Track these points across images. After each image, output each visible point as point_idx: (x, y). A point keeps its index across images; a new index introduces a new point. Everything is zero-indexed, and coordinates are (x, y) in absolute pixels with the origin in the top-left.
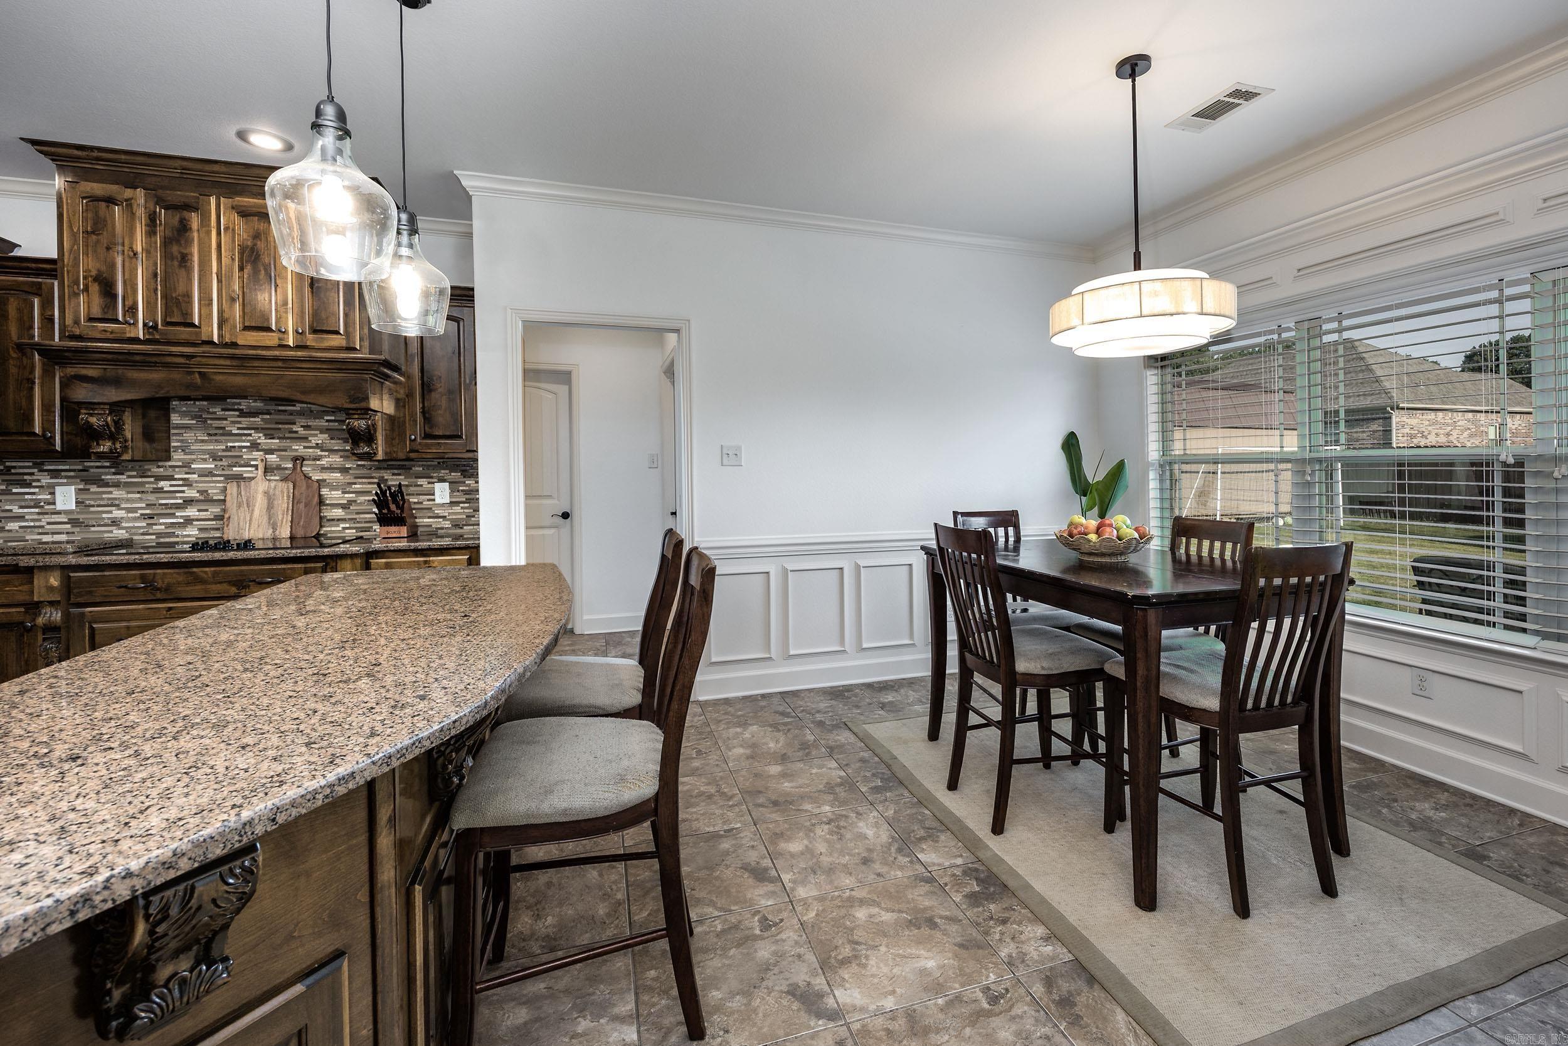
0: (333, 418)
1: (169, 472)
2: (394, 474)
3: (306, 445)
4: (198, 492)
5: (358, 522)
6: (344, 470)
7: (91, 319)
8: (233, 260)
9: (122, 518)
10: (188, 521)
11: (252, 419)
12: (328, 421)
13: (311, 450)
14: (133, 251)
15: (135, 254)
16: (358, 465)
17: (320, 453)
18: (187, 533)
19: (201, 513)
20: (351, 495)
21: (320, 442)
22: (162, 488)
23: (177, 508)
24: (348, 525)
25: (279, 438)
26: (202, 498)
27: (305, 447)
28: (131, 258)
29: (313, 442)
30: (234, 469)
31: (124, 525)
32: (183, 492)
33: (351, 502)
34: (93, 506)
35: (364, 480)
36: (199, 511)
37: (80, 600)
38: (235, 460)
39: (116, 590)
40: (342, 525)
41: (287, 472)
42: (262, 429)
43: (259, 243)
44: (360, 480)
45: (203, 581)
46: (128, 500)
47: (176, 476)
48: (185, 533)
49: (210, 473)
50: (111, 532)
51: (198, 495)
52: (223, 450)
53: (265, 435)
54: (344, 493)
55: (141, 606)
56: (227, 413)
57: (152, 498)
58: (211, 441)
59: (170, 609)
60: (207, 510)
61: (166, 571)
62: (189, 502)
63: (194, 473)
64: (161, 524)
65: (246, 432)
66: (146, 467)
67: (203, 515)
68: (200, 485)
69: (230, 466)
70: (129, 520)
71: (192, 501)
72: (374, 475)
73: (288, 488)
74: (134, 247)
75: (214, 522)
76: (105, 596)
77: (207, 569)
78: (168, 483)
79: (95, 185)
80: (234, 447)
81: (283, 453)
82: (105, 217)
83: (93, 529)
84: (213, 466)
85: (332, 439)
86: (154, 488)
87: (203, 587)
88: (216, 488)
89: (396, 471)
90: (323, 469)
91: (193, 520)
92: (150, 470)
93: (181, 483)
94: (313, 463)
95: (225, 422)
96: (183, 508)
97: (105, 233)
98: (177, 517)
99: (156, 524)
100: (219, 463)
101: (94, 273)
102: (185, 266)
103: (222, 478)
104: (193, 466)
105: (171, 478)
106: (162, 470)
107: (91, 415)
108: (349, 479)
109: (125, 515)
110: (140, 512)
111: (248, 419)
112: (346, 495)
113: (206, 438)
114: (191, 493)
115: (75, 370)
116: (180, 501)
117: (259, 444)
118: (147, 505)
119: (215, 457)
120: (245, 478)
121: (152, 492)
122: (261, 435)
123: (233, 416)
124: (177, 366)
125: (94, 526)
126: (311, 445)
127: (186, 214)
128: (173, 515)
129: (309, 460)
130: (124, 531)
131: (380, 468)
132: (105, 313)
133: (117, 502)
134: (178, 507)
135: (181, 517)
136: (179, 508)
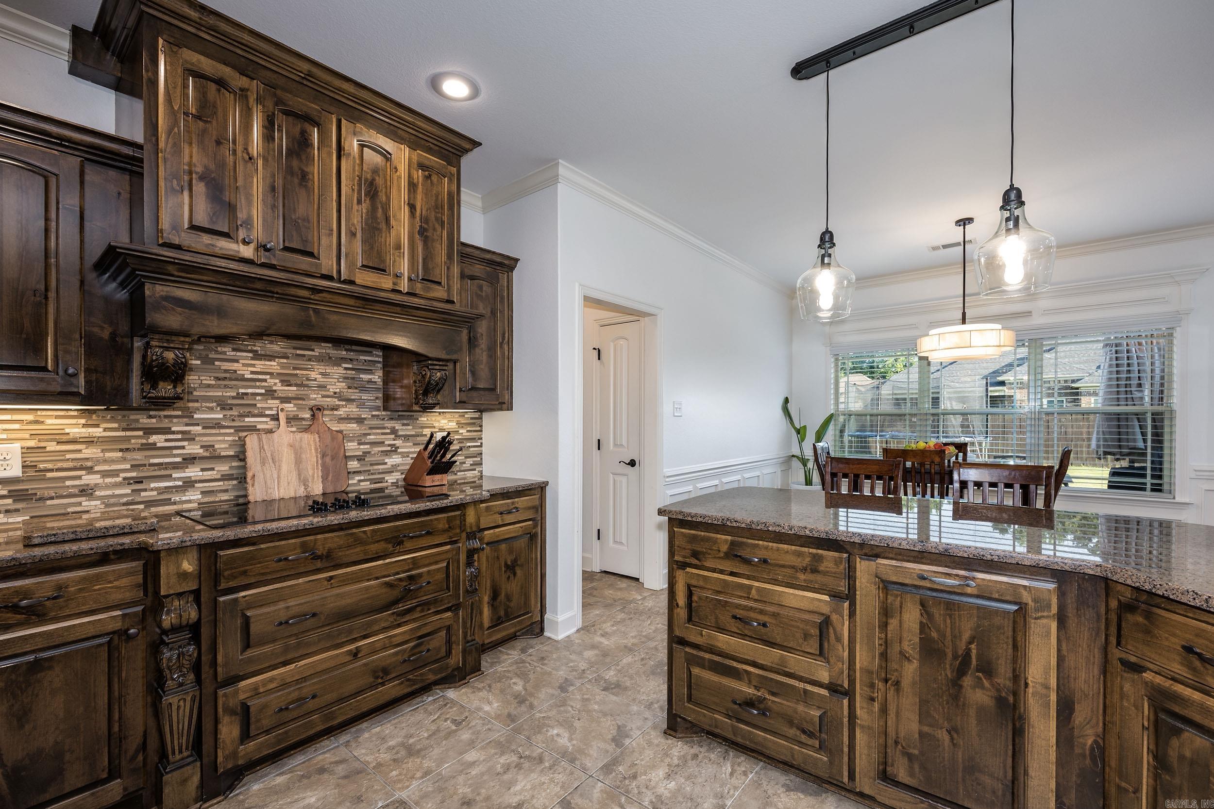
0: (350, 366)
1: (165, 423)
2: (404, 425)
3: (325, 393)
4: (202, 447)
5: (372, 474)
6: (360, 421)
7: (193, 227)
8: (353, 190)
9: (96, 485)
10: (189, 484)
11: (267, 363)
12: (346, 369)
13: (328, 399)
14: (248, 154)
15: (250, 159)
16: (373, 416)
17: (338, 403)
18: (187, 498)
19: (205, 473)
20: (366, 446)
21: (338, 390)
22: (155, 444)
23: (174, 468)
24: (362, 478)
25: (296, 385)
26: (207, 454)
27: (323, 397)
28: (246, 162)
29: (331, 390)
30: (247, 419)
31: (98, 493)
32: (183, 447)
33: (366, 453)
34: (52, 470)
35: (378, 431)
36: (202, 470)
37: (232, 584)
38: (247, 410)
39: (275, 565)
40: (357, 478)
41: (304, 423)
42: (278, 374)
43: (377, 178)
44: (374, 431)
45: (362, 543)
46: (106, 461)
47: (173, 429)
48: (184, 498)
49: (218, 425)
50: (80, 504)
51: (201, 451)
52: (234, 398)
53: (282, 381)
54: (359, 444)
55: (301, 580)
56: (239, 354)
57: (139, 456)
58: (219, 387)
59: (331, 578)
60: (213, 469)
61: (327, 535)
62: (190, 460)
63: (198, 425)
64: (152, 490)
65: (260, 377)
66: (132, 417)
67: (208, 475)
68: (205, 439)
69: (242, 416)
70: (108, 487)
71: (195, 458)
72: (386, 425)
73: (315, 440)
74: (250, 149)
75: (221, 483)
76: (263, 574)
77: (366, 529)
78: (163, 437)
79: (202, 58)
80: (246, 394)
81: (300, 402)
82: (215, 102)
83: (49, 502)
84: (221, 416)
85: (349, 388)
86: (142, 444)
87: (363, 548)
88: (224, 441)
89: (405, 422)
90: (341, 420)
91: (196, 482)
92: (137, 421)
93: (179, 436)
94: (331, 413)
95: (236, 364)
96: (182, 468)
97: (214, 123)
98: (175, 479)
99: (145, 490)
100: (229, 413)
101: (199, 169)
102: (306, 186)
103: (232, 431)
104: (196, 416)
105: (167, 431)
106: (154, 420)
107: (167, 349)
108: (364, 430)
109: (101, 481)
110: (123, 475)
111: (263, 362)
112: (362, 447)
113: (213, 382)
114: (194, 449)
115: (168, 289)
116: (178, 459)
117: (275, 391)
118: (132, 466)
119: (224, 406)
120: (259, 430)
121: (139, 449)
122: (277, 381)
123: (246, 358)
124: (295, 299)
125: (52, 498)
126: (328, 393)
127: (307, 126)
128: (169, 477)
129: (327, 409)
130: (98, 502)
131: (392, 419)
132: (214, 223)
133: (89, 464)
134: (176, 466)
135: (179, 479)
136: (177, 468)
